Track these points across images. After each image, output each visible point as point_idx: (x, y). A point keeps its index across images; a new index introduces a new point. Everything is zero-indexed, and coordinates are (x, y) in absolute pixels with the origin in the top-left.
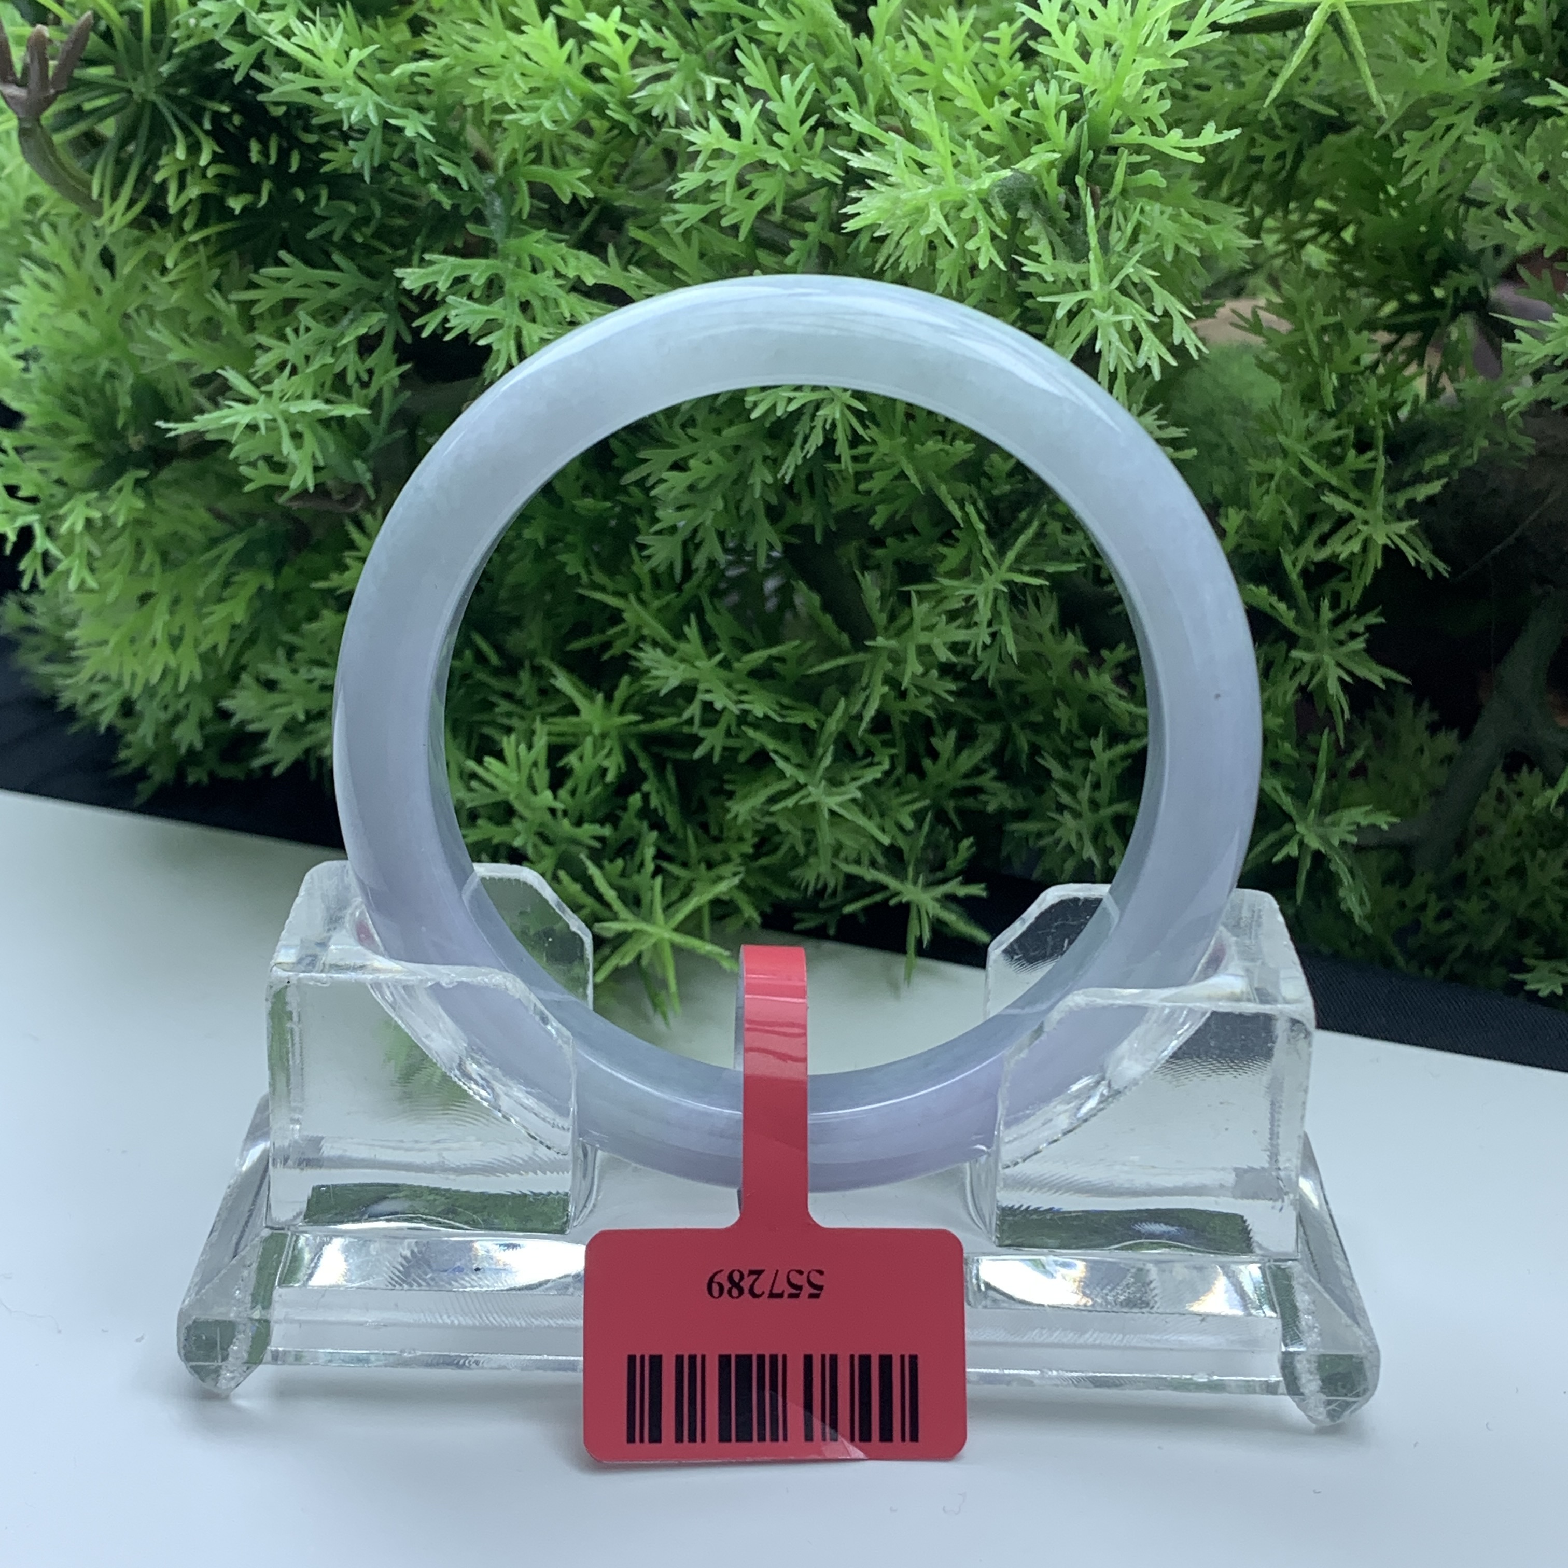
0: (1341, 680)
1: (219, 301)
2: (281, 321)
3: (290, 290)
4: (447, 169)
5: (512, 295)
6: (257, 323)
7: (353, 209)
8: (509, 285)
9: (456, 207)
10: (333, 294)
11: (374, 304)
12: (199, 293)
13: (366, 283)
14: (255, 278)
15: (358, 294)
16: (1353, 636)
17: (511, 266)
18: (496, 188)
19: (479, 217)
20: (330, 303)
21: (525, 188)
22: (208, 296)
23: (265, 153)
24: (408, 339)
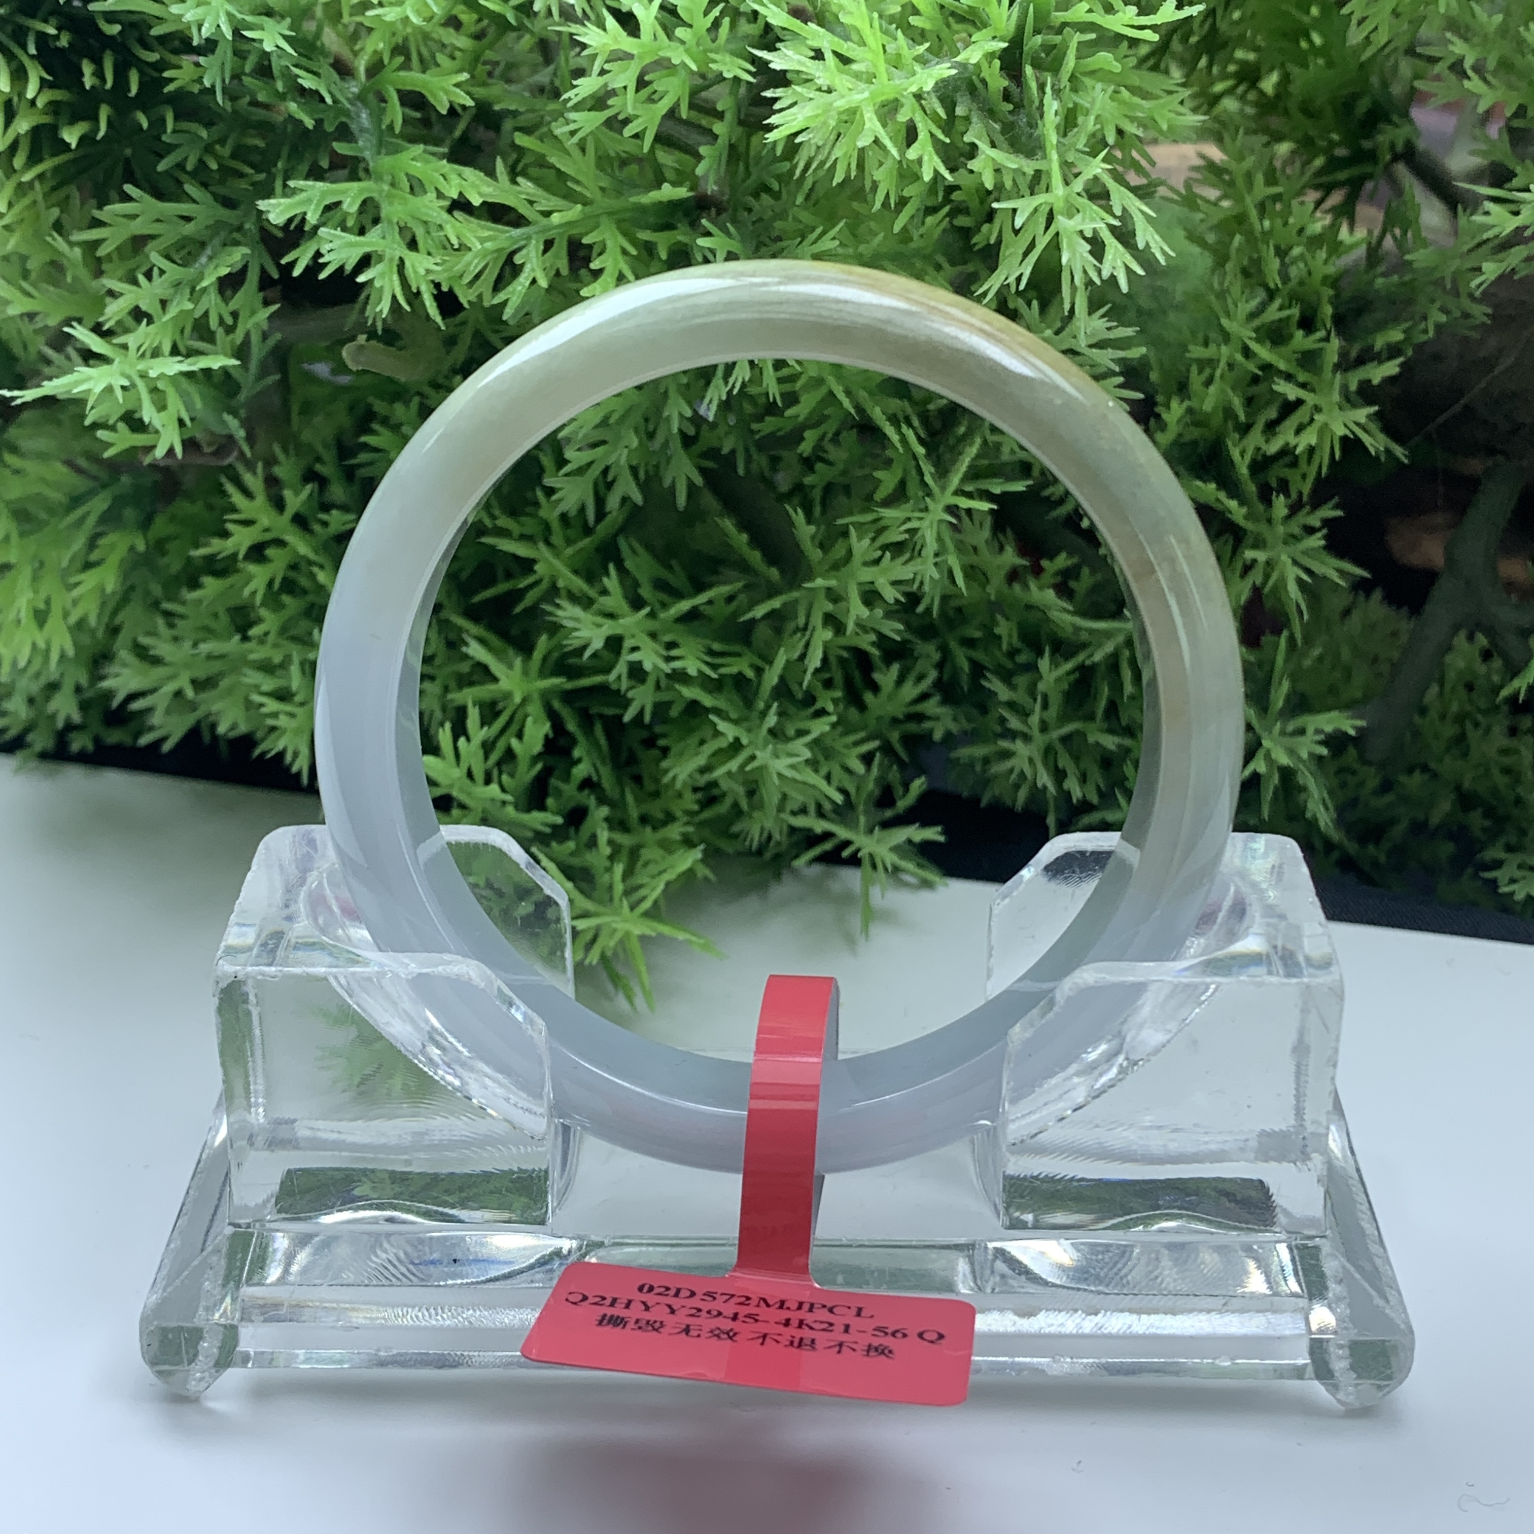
0: (1299, 581)
1: (59, 243)
2: (132, 264)
3: (138, 227)
4: (308, 81)
5: (390, 222)
6: (105, 267)
7: (204, 134)
8: (386, 211)
9: (319, 122)
10: (189, 229)
11: (236, 235)
12: (38, 235)
13: (224, 214)
14: (97, 214)
15: (217, 226)
16: (1310, 530)
17: (386, 187)
18: (361, 98)
19: (345, 133)
20: (185, 238)
21: (394, 98)
22: (49, 239)
23: (99, 74)
24: (276, 275)
